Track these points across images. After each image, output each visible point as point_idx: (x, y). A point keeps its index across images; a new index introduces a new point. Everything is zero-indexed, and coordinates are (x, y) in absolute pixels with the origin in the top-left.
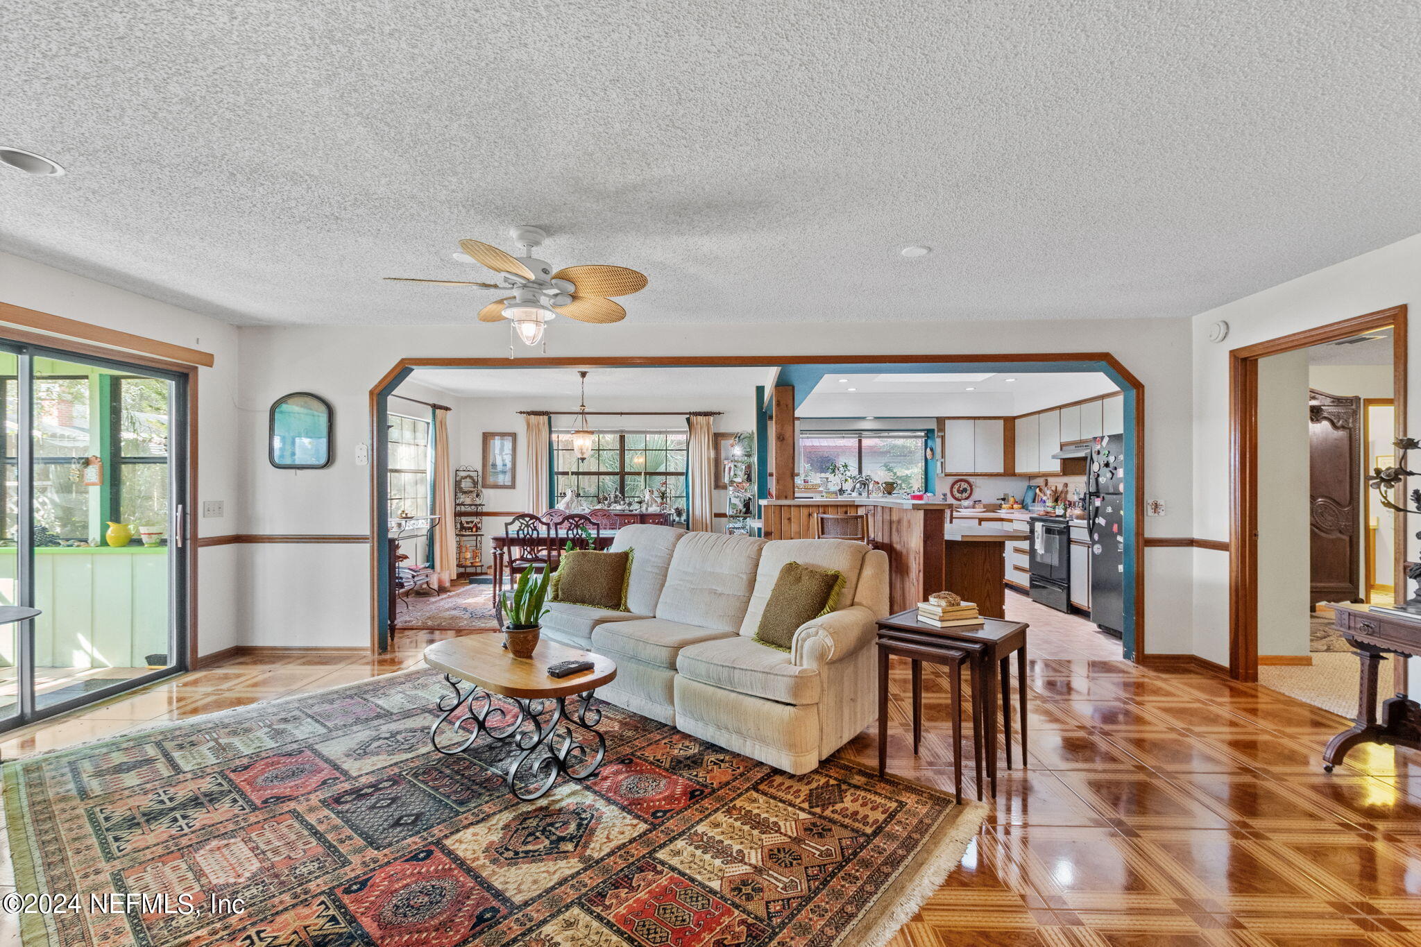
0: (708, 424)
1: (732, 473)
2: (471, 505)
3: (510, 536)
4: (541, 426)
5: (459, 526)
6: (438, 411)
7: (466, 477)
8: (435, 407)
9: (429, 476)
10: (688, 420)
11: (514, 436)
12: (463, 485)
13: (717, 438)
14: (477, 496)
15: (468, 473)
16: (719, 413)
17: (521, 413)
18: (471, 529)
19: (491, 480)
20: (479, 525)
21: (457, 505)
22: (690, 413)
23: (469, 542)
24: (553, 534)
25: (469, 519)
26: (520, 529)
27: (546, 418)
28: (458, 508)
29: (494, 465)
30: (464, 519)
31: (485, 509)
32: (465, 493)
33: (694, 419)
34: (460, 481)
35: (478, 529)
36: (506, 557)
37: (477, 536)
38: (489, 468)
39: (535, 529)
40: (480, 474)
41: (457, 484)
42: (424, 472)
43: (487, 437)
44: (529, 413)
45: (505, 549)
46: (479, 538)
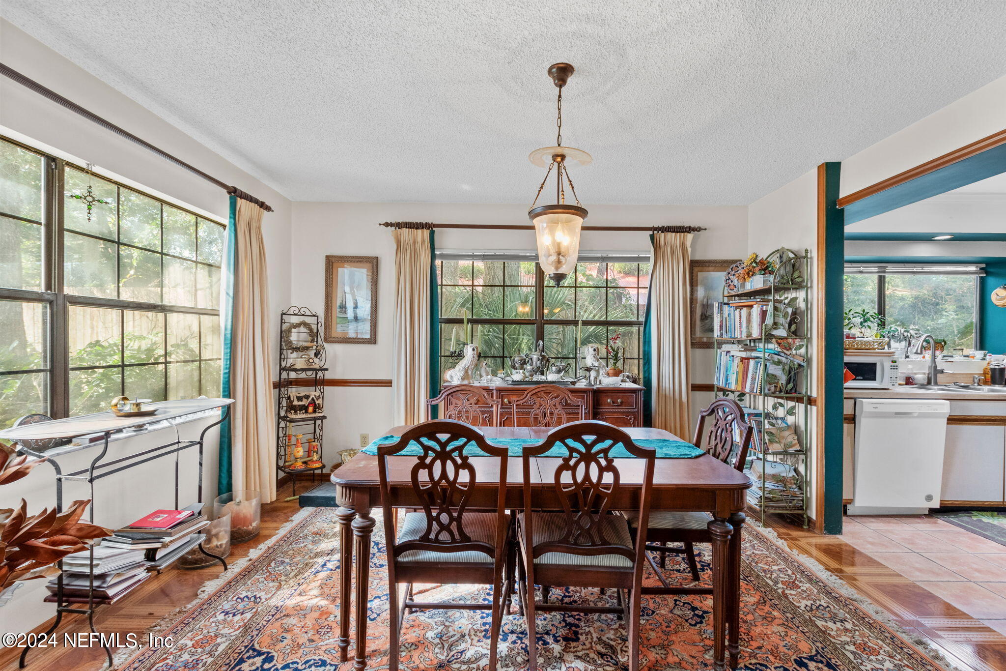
0: (683, 246)
1: (769, 321)
2: (303, 370)
3: (391, 478)
4: (419, 245)
5: (284, 403)
6: (240, 202)
7: (298, 325)
8: (234, 193)
9: (224, 320)
10: (652, 237)
11: (373, 263)
12: (294, 337)
13: (696, 266)
14: (317, 355)
15: (302, 319)
16: (698, 229)
17: (387, 225)
18: (305, 408)
19: (338, 330)
20: (319, 402)
21: (282, 369)
22: (654, 229)
23: (301, 432)
24: (515, 476)
25: (303, 391)
26: (421, 464)
27: (426, 232)
28: (284, 375)
29: (343, 307)
30: (294, 392)
31: (328, 376)
32: (297, 349)
33: (661, 237)
34: (289, 331)
35: (317, 408)
36: (378, 536)
37: (315, 419)
38: (336, 312)
39: (466, 465)
40: (322, 319)
41: (284, 336)
42: (215, 313)
43: (332, 263)
44: (399, 225)
45: (377, 514)
46: (319, 422)
